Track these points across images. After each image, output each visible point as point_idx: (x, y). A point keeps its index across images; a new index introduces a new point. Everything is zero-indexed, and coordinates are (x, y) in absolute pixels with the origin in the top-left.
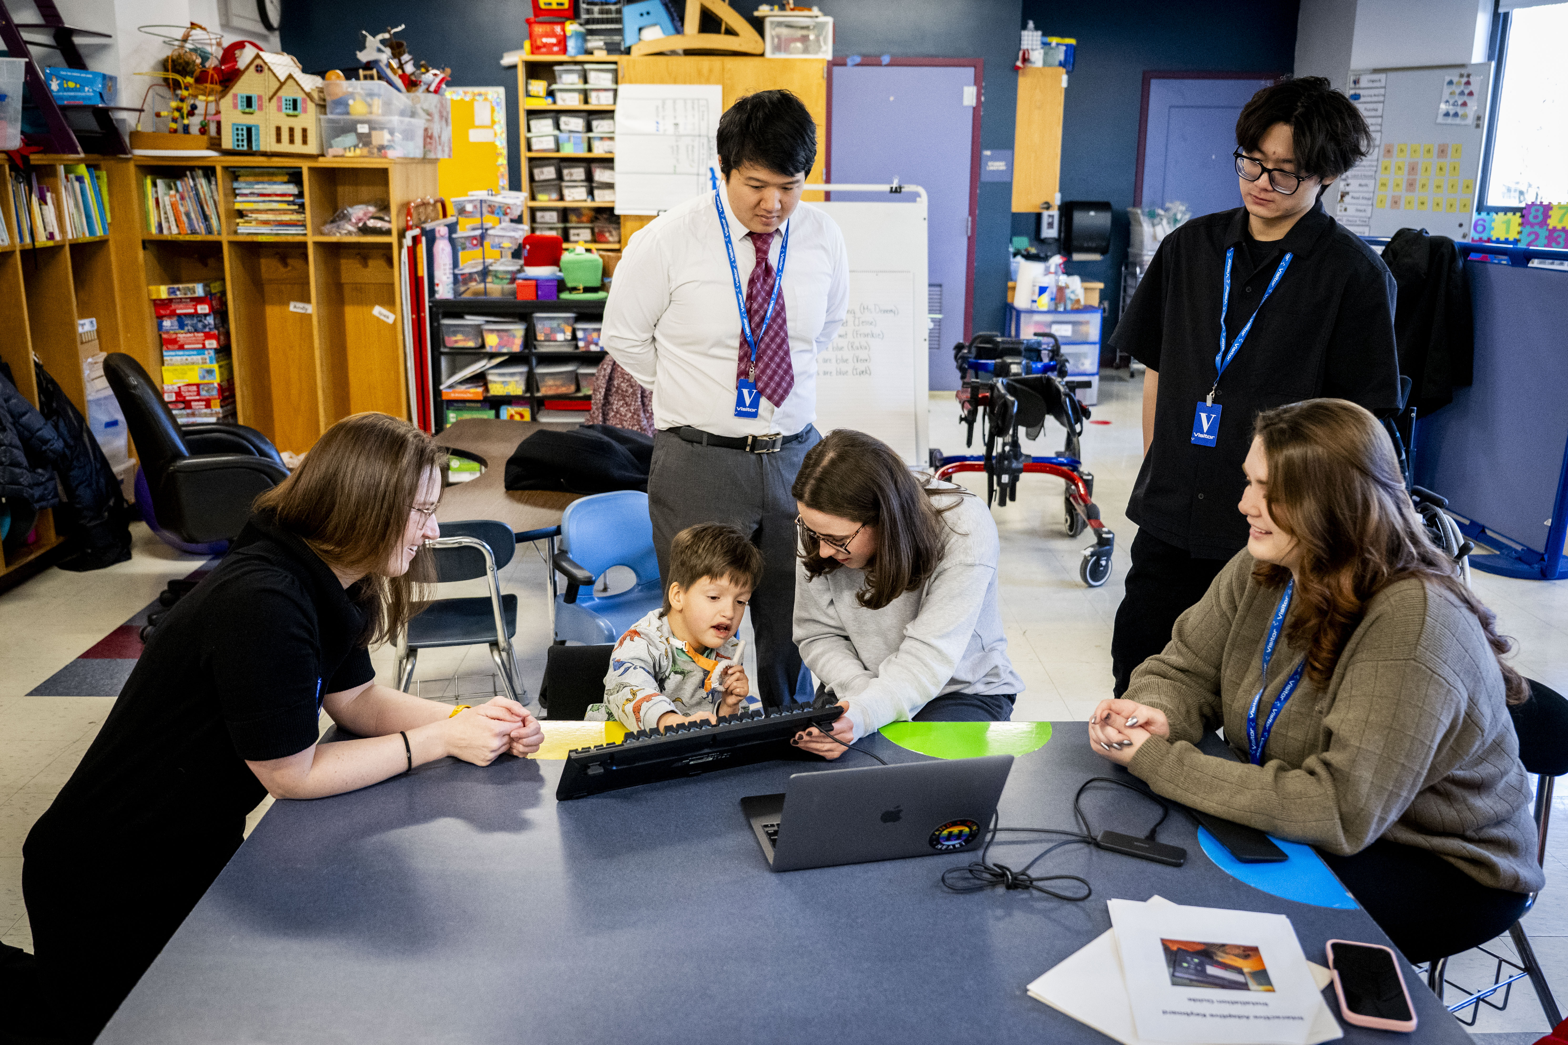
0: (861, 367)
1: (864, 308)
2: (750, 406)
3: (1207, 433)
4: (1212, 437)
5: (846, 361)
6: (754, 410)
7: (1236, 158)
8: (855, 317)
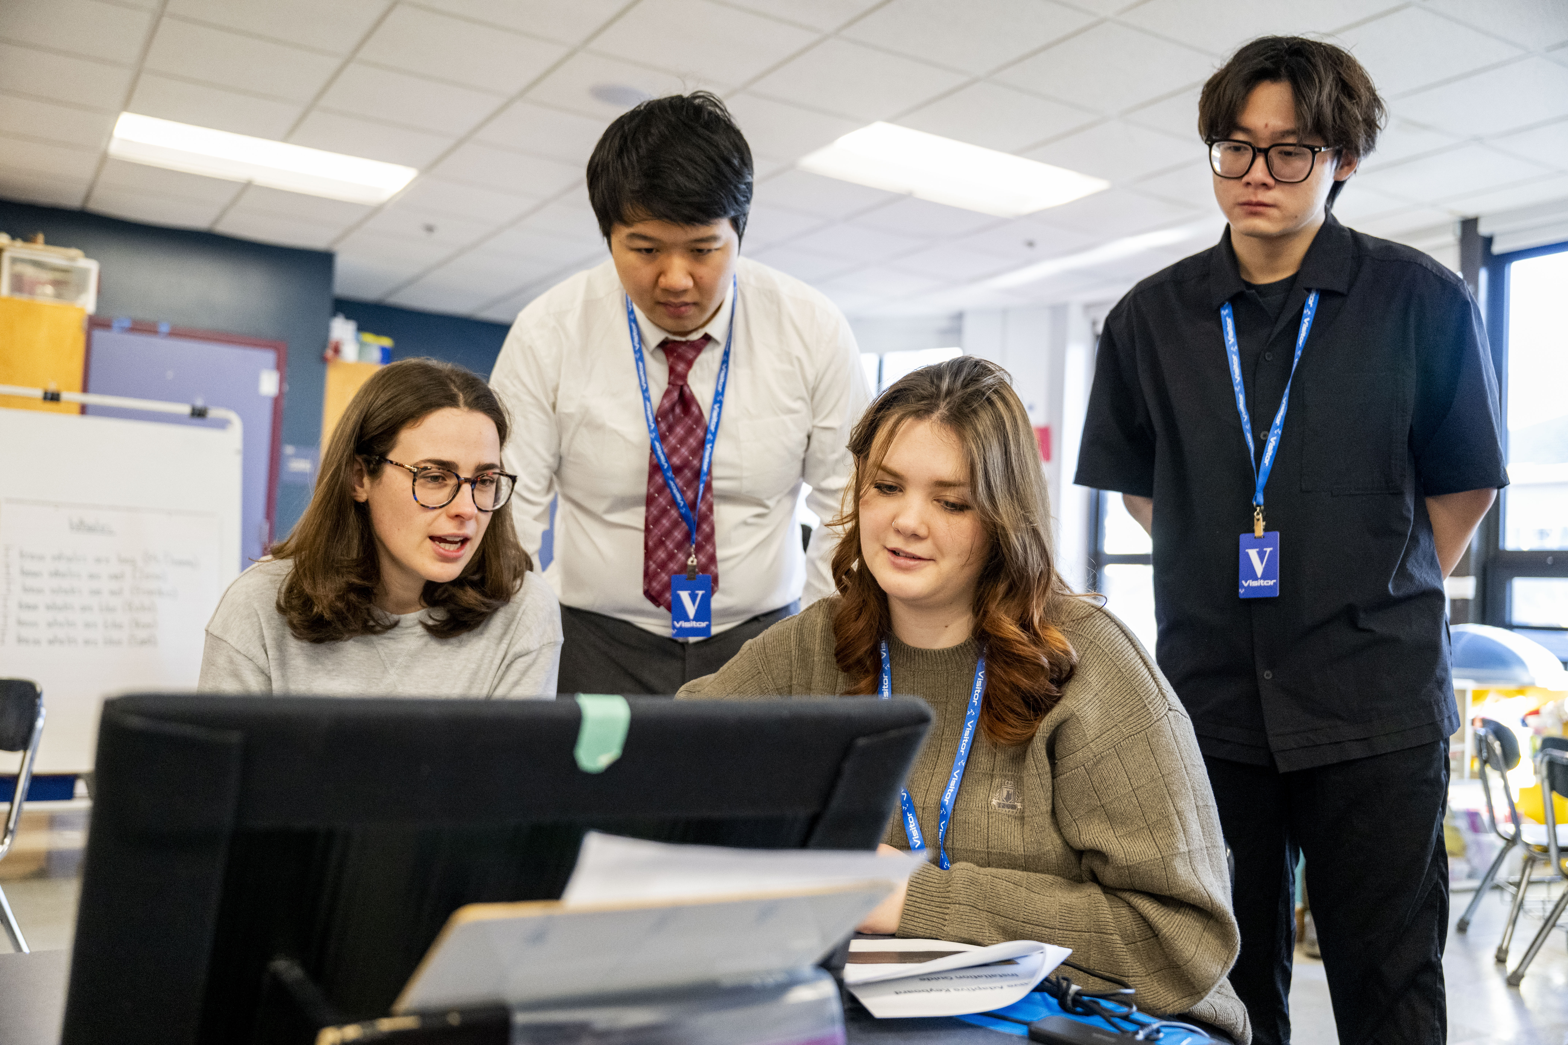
1: (149, 558)
2: (697, 618)
3: (1264, 577)
4: (1271, 583)
5: (120, 626)
6: (703, 624)
7: (1211, 146)
8: (135, 568)
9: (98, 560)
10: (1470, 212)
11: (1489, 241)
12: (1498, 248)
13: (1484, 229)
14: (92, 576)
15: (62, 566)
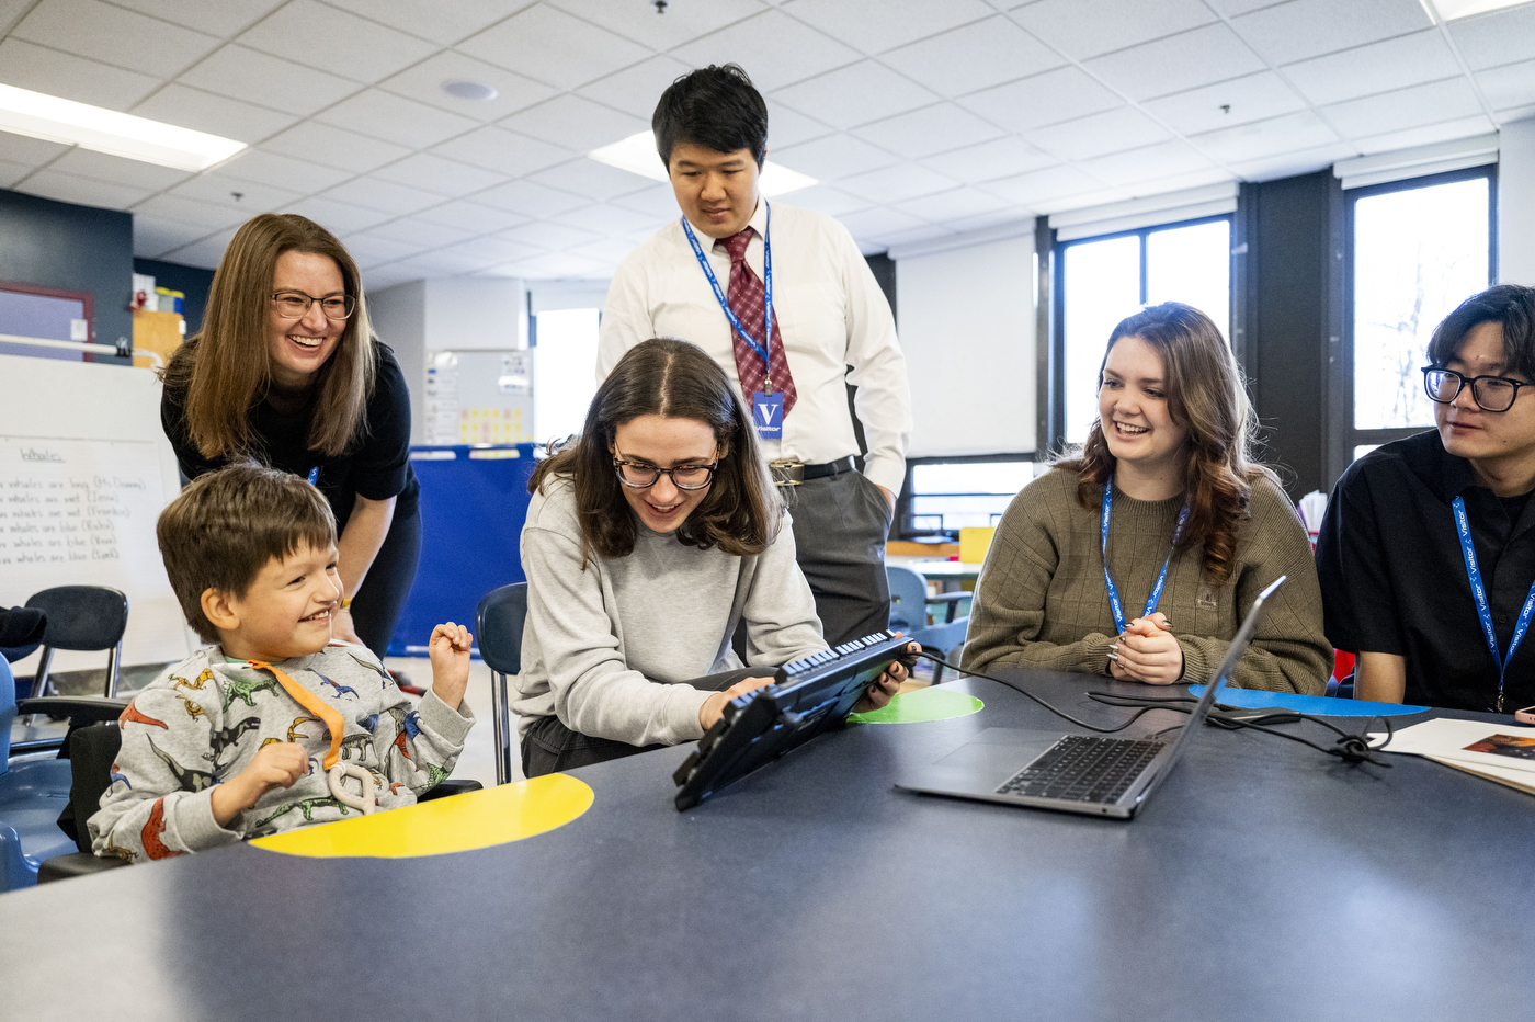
0: (104, 549)
1: (100, 482)
2: (771, 425)
5: (82, 543)
6: (776, 429)
8: (88, 492)
9: (54, 486)
10: (1043, 212)
11: (1055, 232)
12: (1061, 237)
13: (1052, 224)
14: (49, 500)
15: (21, 492)
